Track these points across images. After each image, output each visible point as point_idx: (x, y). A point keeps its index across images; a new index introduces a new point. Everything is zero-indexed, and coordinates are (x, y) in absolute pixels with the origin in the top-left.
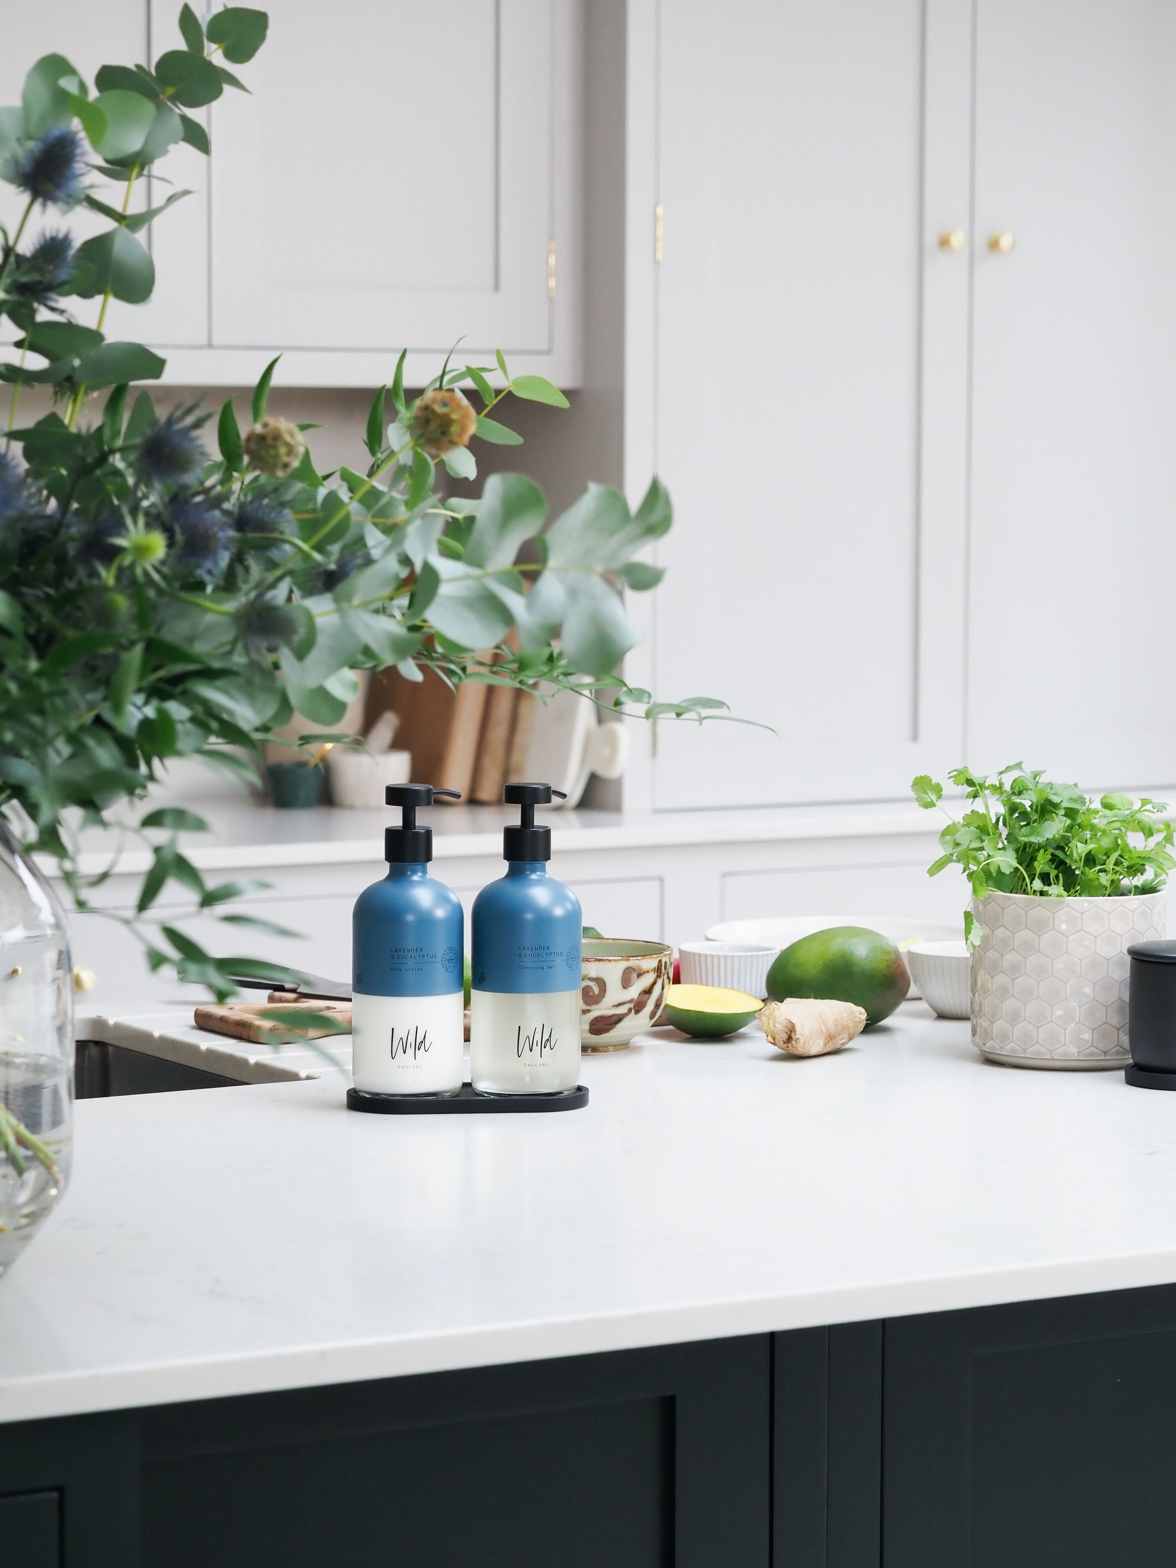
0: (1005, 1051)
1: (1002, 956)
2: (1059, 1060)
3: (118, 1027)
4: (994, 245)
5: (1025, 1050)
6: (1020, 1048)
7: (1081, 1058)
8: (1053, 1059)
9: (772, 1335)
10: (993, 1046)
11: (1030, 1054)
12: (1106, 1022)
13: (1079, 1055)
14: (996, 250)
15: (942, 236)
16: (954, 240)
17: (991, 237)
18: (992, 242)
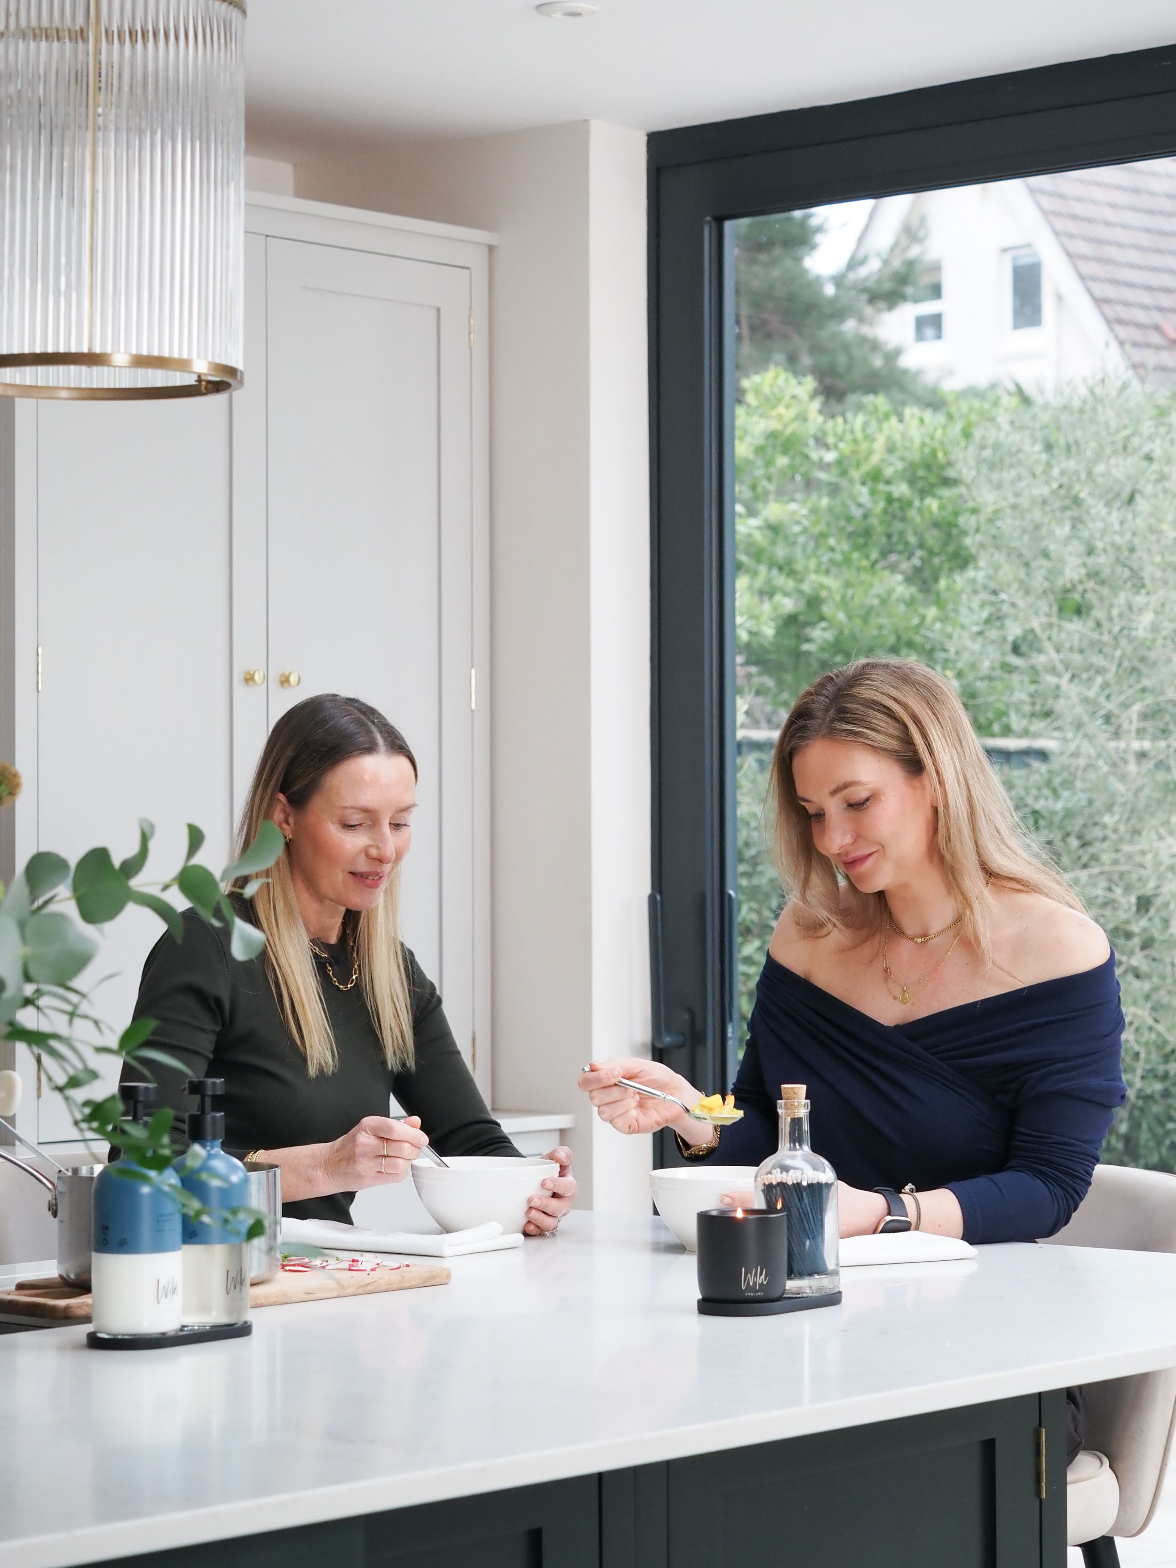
4: (285, 681)
14: (286, 685)
15: (248, 673)
16: (257, 677)
17: (283, 675)
18: (283, 679)
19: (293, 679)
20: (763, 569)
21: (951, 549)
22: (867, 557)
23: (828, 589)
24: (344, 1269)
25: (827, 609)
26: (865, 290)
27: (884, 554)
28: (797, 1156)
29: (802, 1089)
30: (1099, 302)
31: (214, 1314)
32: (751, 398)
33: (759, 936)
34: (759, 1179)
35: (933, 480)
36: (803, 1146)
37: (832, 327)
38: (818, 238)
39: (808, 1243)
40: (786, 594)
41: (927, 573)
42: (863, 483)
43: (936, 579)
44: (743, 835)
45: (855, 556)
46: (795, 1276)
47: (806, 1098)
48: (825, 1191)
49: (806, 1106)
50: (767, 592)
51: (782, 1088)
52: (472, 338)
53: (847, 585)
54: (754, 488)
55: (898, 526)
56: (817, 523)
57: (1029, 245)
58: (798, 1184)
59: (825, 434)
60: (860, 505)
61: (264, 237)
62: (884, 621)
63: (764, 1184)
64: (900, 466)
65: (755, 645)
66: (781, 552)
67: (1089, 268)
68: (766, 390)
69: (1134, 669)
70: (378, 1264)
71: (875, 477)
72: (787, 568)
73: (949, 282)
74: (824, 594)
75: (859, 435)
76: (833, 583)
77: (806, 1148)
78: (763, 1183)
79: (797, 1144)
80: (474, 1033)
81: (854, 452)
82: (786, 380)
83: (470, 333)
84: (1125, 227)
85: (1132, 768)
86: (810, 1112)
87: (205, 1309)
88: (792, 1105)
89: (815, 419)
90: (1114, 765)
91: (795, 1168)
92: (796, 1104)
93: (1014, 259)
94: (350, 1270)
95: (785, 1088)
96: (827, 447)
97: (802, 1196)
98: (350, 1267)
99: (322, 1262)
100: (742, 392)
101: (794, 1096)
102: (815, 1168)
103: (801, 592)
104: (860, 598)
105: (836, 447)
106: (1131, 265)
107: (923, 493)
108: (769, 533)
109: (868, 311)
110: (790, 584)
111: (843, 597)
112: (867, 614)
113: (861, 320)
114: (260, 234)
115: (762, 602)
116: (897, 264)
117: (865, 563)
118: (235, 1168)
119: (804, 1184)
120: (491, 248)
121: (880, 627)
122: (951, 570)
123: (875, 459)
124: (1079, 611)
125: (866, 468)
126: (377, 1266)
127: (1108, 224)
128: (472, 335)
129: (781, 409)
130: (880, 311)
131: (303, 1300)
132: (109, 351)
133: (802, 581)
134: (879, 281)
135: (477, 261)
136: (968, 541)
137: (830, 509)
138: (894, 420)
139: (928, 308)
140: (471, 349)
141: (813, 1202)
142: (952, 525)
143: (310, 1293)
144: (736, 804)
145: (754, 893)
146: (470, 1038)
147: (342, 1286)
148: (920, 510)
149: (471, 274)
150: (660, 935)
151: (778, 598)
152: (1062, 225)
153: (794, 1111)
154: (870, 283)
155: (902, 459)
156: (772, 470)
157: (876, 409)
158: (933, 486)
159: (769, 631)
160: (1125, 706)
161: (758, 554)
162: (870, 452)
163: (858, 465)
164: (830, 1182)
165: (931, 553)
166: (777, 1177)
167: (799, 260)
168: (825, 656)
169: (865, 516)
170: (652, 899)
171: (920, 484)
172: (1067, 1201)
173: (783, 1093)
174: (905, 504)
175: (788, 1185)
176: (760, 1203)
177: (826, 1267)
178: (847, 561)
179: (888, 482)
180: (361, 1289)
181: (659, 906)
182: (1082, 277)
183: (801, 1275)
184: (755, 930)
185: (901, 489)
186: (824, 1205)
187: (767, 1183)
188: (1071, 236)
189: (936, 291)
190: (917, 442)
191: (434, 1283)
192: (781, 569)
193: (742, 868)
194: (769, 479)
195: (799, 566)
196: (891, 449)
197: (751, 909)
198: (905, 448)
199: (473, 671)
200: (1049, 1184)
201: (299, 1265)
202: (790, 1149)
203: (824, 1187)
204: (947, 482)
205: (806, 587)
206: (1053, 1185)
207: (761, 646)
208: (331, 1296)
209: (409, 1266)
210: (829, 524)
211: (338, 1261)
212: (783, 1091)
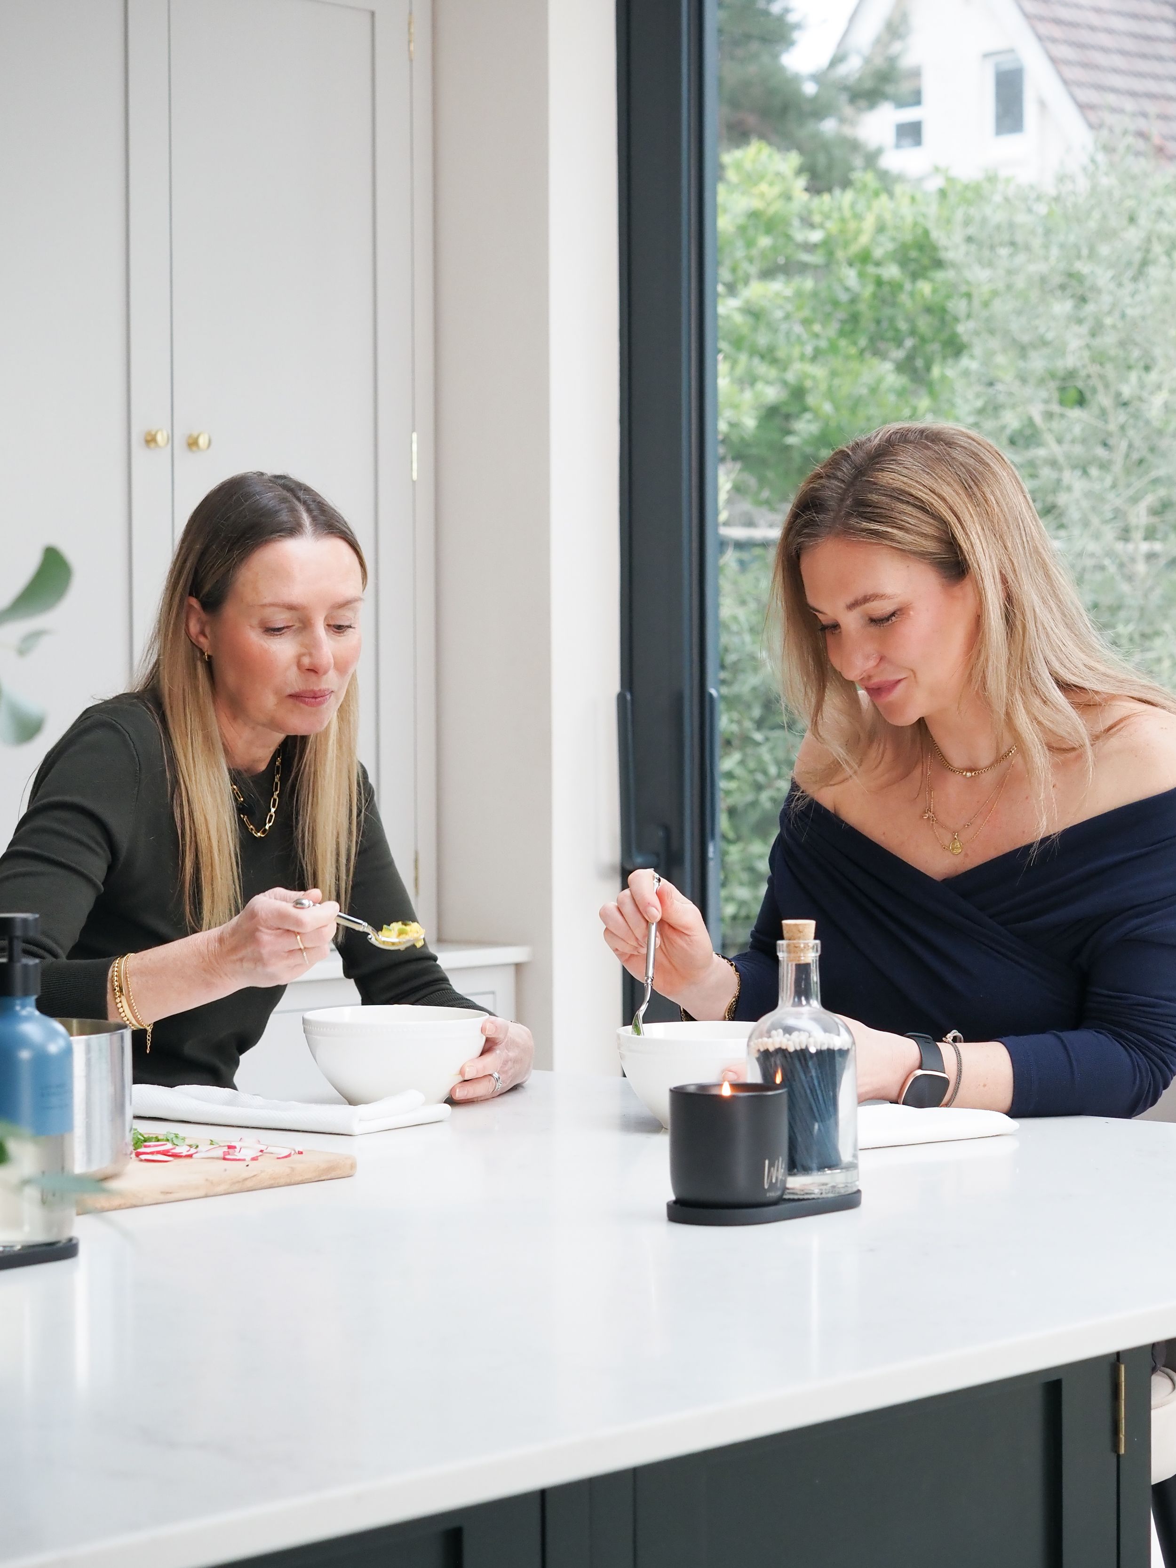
4: (192, 444)
14: (194, 448)
15: (149, 433)
16: (159, 438)
17: (190, 436)
18: (191, 441)
19: (203, 441)
20: (743, 358)
21: (944, 336)
22: (855, 343)
23: (814, 378)
24: (218, 1158)
25: (811, 400)
26: (845, 88)
27: (872, 340)
28: (802, 1014)
29: (809, 926)
30: (1083, 107)
31: (27, 1228)
32: (731, 175)
33: (741, 748)
34: (752, 1043)
35: (926, 261)
36: (811, 1001)
37: (811, 126)
38: (796, 35)
39: (816, 1126)
40: (768, 383)
41: (919, 363)
42: (851, 264)
43: (928, 368)
44: (725, 639)
45: (843, 343)
46: (798, 1171)
47: (815, 938)
48: (838, 1059)
49: (815, 949)
50: (750, 380)
51: (784, 925)
52: (412, 48)
53: (834, 374)
54: (734, 270)
55: (888, 311)
56: (799, 308)
57: (1011, 51)
58: (802, 1050)
59: (810, 212)
60: (847, 289)
62: (873, 411)
63: (759, 1050)
64: (890, 246)
65: (734, 438)
66: (762, 340)
67: (1073, 73)
68: (748, 165)
69: (1141, 462)
70: (262, 1151)
71: (864, 258)
72: (769, 356)
73: (930, 87)
74: (808, 384)
75: (847, 213)
76: (819, 371)
77: (816, 1004)
78: (757, 1049)
79: (803, 999)
80: (416, 853)
81: (842, 231)
82: (770, 156)
83: (410, 42)
84: (1110, 31)
85: (1141, 568)
86: (820, 956)
87: (16, 1223)
88: (796, 947)
89: (800, 196)
90: (1122, 565)
91: (799, 1030)
92: (802, 946)
93: (997, 65)
94: (224, 1159)
95: (787, 925)
96: (812, 226)
97: (807, 1066)
98: (224, 1155)
99: (188, 1148)
100: (721, 167)
101: (799, 935)
102: (826, 1030)
103: (785, 383)
104: (846, 387)
105: (822, 226)
106: (1116, 71)
107: (915, 276)
108: (750, 320)
109: (848, 110)
110: (772, 373)
111: (830, 388)
112: (856, 404)
113: (842, 120)
115: (742, 390)
116: (879, 62)
117: (853, 351)
118: (53, 1034)
119: (813, 1050)
121: (869, 419)
122: (944, 358)
123: (864, 239)
124: (1081, 401)
125: (854, 249)
126: (261, 1153)
127: (1092, 28)
128: (412, 45)
129: (763, 187)
130: (860, 110)
131: (159, 1201)
133: (785, 369)
134: (860, 79)
136: (960, 329)
137: (815, 294)
138: (884, 198)
139: (909, 115)
140: (411, 60)
141: (822, 1076)
142: (944, 310)
143: (167, 1193)
144: (717, 606)
145: (732, 702)
146: (412, 857)
147: (212, 1183)
148: (912, 294)
150: (630, 741)
151: (760, 386)
152: (1046, 29)
153: (798, 955)
154: (851, 81)
155: (893, 239)
156: (754, 252)
157: (865, 186)
158: (925, 269)
159: (750, 423)
160: (1135, 500)
161: (738, 343)
162: (858, 232)
163: (846, 244)
164: (846, 1048)
165: (923, 340)
166: (778, 1041)
167: (776, 57)
168: (809, 450)
169: (853, 301)
170: (621, 698)
171: (913, 266)
172: (1152, 1072)
173: (785, 932)
174: (896, 287)
175: (790, 1053)
176: (754, 1076)
177: (840, 1160)
178: (833, 348)
179: (878, 264)
180: (237, 1185)
181: (629, 706)
182: (1066, 82)
183: (806, 1170)
184: (736, 742)
185: (892, 272)
186: (838, 1078)
187: (762, 1050)
188: (1054, 40)
189: (916, 99)
190: (909, 220)
191: (333, 1175)
192: (762, 357)
193: (723, 675)
194: (751, 260)
195: (781, 354)
196: (881, 229)
197: (732, 721)
198: (897, 228)
199: (415, 436)
200: (1130, 1050)
201: (158, 1152)
202: (794, 1005)
203: (837, 1055)
204: (939, 264)
205: (791, 377)
206: (1135, 1051)
207: (742, 439)
208: (196, 1196)
209: (301, 1153)
210: (814, 310)
211: (212, 1146)
212: (784, 928)
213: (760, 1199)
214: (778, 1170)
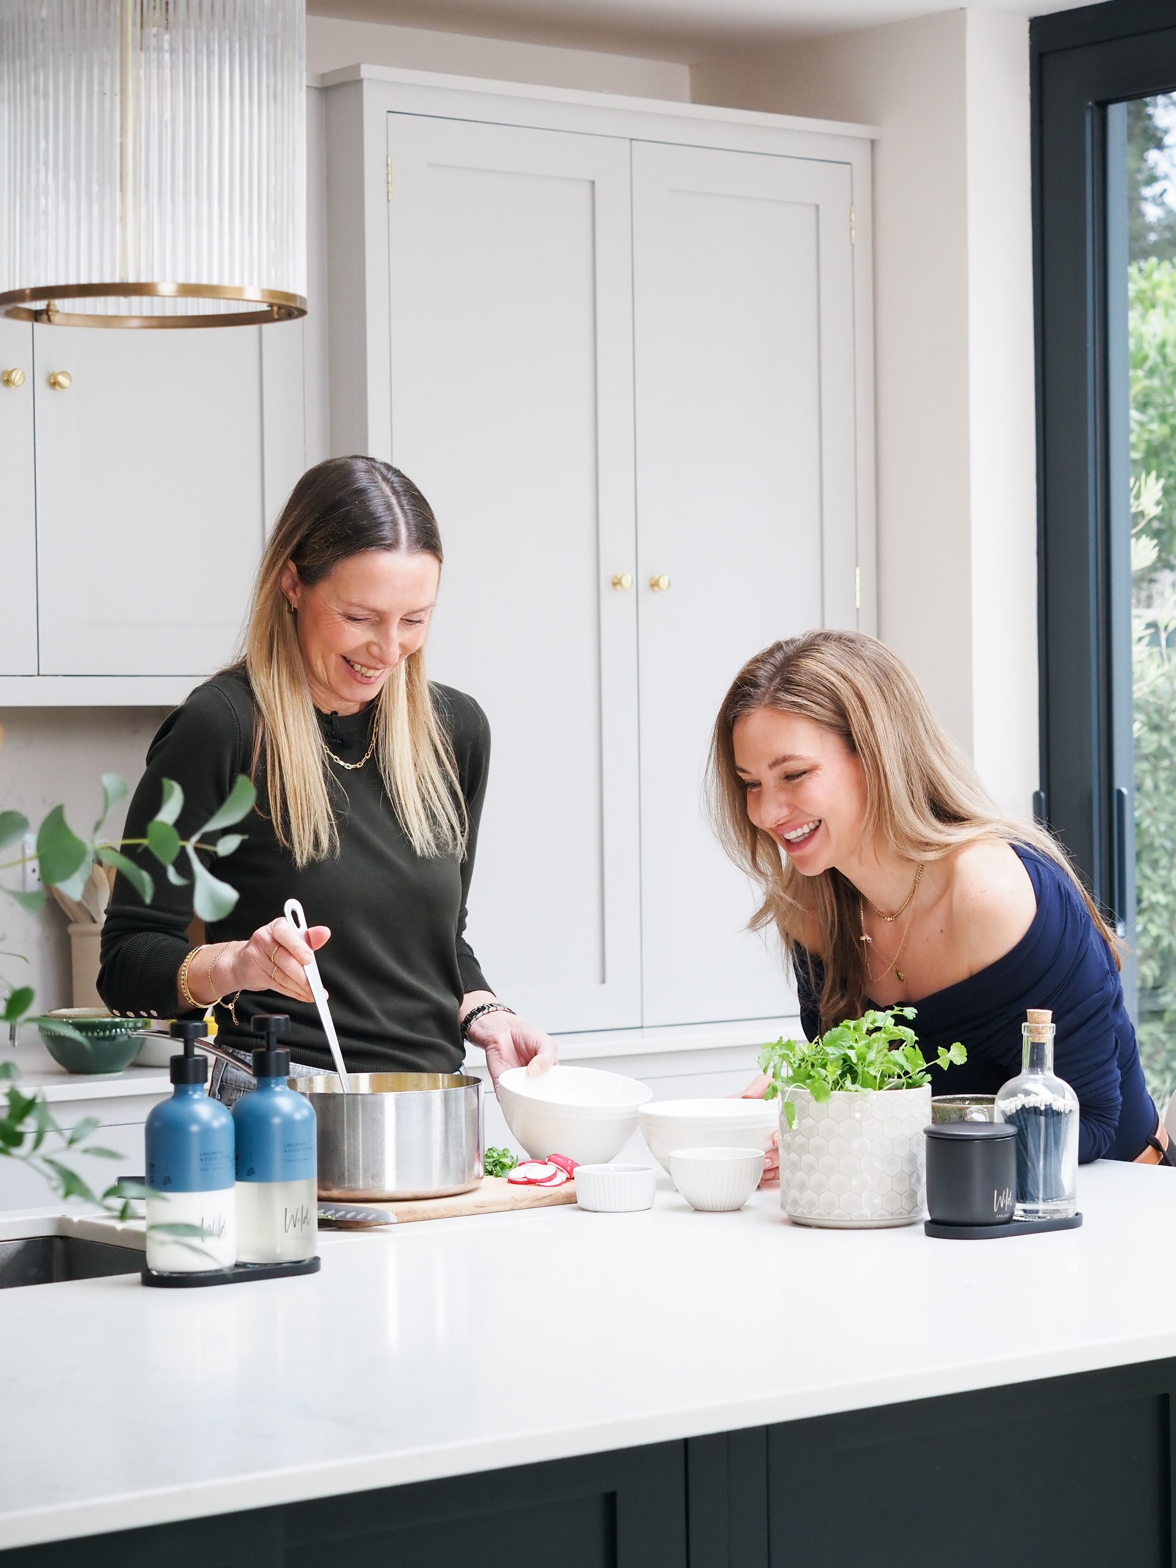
0: (813, 1215)
1: (809, 1140)
2: (857, 1221)
3: (81, 1223)
4: (654, 584)
5: (829, 1214)
6: (824, 1212)
7: (873, 1219)
8: (851, 1220)
9: (686, 1442)
10: (801, 1213)
11: (832, 1218)
12: (892, 1190)
13: (872, 1216)
14: (656, 589)
15: (615, 577)
16: (624, 581)
17: (652, 578)
18: (653, 582)
19: (663, 582)
28: (1039, 1081)
36: (1045, 1070)
46: (1025, 1199)
47: (1052, 1022)
52: (853, 234)
61: (629, 140)
79: (1040, 1069)
83: (851, 229)
86: (1054, 1036)
88: (1036, 1028)
91: (1034, 1092)
92: (1041, 1028)
95: (1029, 1012)
101: (1039, 1020)
102: (1054, 1091)
114: (624, 138)
120: (873, 142)
128: (853, 232)
132: (156, 280)
135: (859, 156)
140: (853, 246)
149: (852, 169)
153: (1038, 1034)
170: (1036, 797)
177: (1063, 1191)
180: (537, 1202)
181: (1044, 804)
183: (1032, 1198)
199: (858, 570)
202: (1031, 1074)
208: (503, 1210)
212: (1028, 1013)
213: (991, 1220)
214: (1005, 1198)
